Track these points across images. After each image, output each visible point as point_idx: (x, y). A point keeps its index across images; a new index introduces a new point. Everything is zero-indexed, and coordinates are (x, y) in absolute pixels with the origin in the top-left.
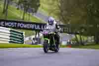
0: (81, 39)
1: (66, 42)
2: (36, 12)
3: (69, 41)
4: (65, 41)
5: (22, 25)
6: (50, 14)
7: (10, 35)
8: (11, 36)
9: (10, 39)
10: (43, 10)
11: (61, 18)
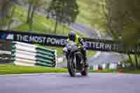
0: (136, 61)
1: (116, 65)
2: (73, 21)
3: (119, 63)
4: (115, 63)
5: (53, 41)
6: (93, 25)
7: (35, 54)
8: (37, 56)
9: (37, 61)
10: (83, 20)
11: (109, 31)
